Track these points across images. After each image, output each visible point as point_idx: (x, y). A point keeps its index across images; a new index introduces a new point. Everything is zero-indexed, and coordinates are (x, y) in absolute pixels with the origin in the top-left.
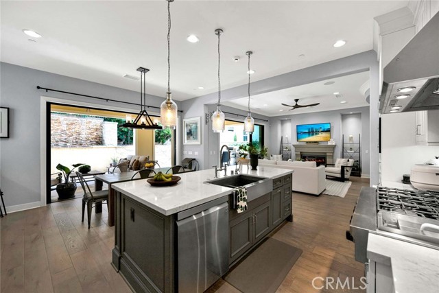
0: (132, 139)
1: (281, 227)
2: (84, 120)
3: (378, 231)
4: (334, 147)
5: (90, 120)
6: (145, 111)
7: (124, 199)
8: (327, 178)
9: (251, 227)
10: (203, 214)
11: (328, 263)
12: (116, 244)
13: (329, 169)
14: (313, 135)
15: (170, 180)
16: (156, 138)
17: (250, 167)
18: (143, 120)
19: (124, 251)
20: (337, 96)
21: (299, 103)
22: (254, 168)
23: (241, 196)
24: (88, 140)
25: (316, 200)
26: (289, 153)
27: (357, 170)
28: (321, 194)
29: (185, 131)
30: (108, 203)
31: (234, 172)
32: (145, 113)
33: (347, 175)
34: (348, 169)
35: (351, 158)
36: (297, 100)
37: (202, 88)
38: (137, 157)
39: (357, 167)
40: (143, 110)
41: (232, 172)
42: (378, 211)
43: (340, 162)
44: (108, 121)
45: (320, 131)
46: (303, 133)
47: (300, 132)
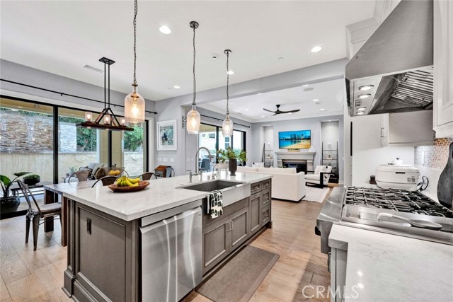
0: (95, 144)
1: (260, 234)
2: (32, 119)
3: (341, 222)
4: (314, 155)
5: (40, 119)
6: (109, 109)
7: (79, 209)
8: (306, 185)
9: (227, 234)
10: (176, 218)
11: (304, 265)
12: (69, 264)
13: (309, 175)
14: (295, 142)
15: (137, 185)
16: (126, 144)
17: (229, 173)
18: (107, 119)
19: (79, 271)
20: (317, 103)
21: (280, 109)
22: (233, 174)
23: (216, 200)
24: (38, 144)
25: (296, 206)
26: (271, 160)
27: (335, 177)
28: (301, 200)
29: (160, 135)
30: (61, 219)
31: (211, 178)
32: (109, 111)
33: (326, 182)
34: (326, 175)
35: (330, 165)
36: (278, 106)
37: (178, 87)
38: (102, 164)
39: (334, 173)
40: (107, 107)
41: (209, 177)
42: (344, 205)
43: (319, 169)
44: (64, 121)
45: (302, 138)
46: (286, 139)
47: (282, 139)
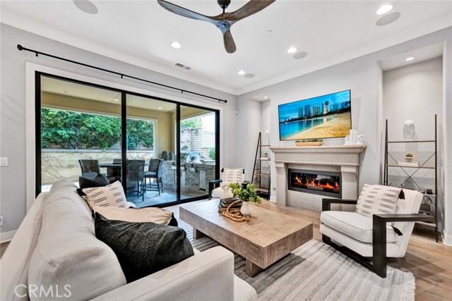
36: (224, 4)
45: (325, 113)
46: (289, 121)
47: (283, 120)
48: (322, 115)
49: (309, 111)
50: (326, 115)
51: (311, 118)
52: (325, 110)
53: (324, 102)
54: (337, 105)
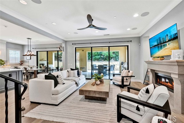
45: (167, 41)
46: (154, 46)
47: (152, 46)
48: (166, 42)
49: (161, 40)
50: (168, 42)
51: (162, 44)
52: (167, 39)
53: (166, 35)
54: (171, 35)
